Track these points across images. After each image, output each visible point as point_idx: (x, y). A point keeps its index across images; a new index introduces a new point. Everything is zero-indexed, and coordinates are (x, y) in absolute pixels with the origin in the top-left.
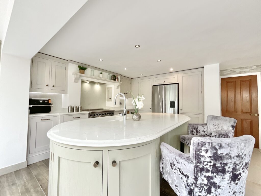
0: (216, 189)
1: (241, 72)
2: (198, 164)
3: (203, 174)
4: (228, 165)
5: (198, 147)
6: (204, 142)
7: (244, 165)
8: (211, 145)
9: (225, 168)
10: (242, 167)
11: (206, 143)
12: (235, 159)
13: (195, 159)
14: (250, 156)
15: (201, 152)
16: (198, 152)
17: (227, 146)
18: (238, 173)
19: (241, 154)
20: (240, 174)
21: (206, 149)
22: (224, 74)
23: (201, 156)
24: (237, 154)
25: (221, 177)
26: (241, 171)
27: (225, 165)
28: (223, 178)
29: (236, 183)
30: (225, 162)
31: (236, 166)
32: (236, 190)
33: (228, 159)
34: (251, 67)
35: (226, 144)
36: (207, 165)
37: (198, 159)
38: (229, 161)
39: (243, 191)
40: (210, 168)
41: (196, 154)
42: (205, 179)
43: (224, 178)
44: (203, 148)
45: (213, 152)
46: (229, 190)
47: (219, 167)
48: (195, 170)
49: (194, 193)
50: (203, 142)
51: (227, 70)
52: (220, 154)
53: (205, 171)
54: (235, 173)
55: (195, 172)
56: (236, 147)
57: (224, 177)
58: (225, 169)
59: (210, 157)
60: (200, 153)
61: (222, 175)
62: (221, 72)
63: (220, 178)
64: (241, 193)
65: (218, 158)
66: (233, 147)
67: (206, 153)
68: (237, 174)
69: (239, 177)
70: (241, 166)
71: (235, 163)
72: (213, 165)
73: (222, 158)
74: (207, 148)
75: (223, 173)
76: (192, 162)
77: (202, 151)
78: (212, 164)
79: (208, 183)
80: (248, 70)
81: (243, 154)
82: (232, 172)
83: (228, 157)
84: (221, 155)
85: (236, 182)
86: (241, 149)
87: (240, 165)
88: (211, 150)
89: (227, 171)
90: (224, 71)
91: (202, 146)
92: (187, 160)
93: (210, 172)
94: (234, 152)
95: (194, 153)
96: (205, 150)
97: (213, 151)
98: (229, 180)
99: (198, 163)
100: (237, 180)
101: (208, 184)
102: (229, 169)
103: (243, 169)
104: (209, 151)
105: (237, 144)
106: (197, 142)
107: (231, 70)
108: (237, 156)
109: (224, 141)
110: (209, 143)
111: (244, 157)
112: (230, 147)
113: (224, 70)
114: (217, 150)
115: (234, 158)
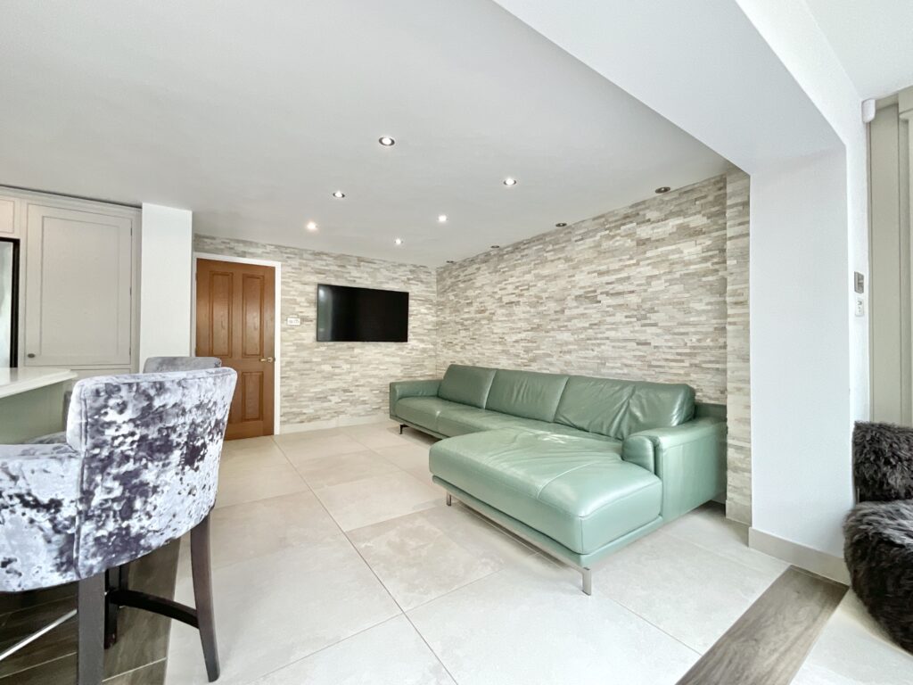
0: (147, 497)
1: (245, 252)
2: (97, 451)
3: (109, 474)
4: (178, 429)
5: (94, 401)
6: (115, 384)
7: (213, 424)
8: (135, 388)
9: (171, 438)
10: (209, 430)
11: (122, 386)
12: (194, 413)
13: (84, 439)
14: (225, 406)
15: (106, 413)
16: (96, 417)
17: (176, 386)
18: (199, 444)
19: (206, 401)
20: (204, 445)
21: (120, 401)
22: (207, 247)
23: (106, 426)
24: (198, 403)
25: (161, 463)
26: (207, 439)
27: (170, 431)
28: (164, 465)
29: (195, 466)
30: (171, 425)
31: (195, 429)
32: (195, 484)
33: (178, 416)
34: (264, 246)
35: (173, 381)
36: (121, 444)
37: (93, 438)
38: (181, 420)
39: (211, 482)
40: (132, 450)
41: (87, 424)
42: (116, 484)
43: (169, 464)
44: (112, 402)
45: (140, 406)
46: (180, 488)
47: (156, 440)
48: (85, 471)
49: (78, 543)
50: (112, 385)
51: (214, 238)
52: (160, 407)
53: (115, 463)
54: (194, 446)
55: (85, 479)
56: (197, 386)
57: (167, 461)
58: (172, 441)
59: (131, 420)
60: (102, 418)
61: (164, 457)
62: (198, 240)
63: (157, 466)
64: (207, 487)
65: (153, 419)
66: (189, 386)
67: (121, 412)
68: (198, 447)
69: (202, 453)
70: (207, 428)
71: (193, 423)
72: (139, 441)
73: (164, 417)
74: (125, 399)
75: (165, 453)
76: (74, 455)
77: (108, 410)
78: (136, 438)
79: (124, 490)
80: (259, 251)
81: (210, 401)
82: (186, 443)
83: (177, 411)
84: (161, 409)
85: (196, 464)
86: (206, 391)
87: (205, 426)
88: (135, 402)
89: (175, 444)
90: (206, 240)
91: (109, 397)
92: (55, 455)
93: (132, 460)
94: (191, 398)
95: (81, 425)
96: (118, 405)
97: (141, 402)
98: (178, 465)
99: (95, 446)
100: (199, 461)
101: (123, 493)
102: (179, 440)
103: (210, 433)
104: (130, 406)
105: (197, 380)
106: (94, 387)
107: (224, 243)
108: (198, 407)
109: (170, 377)
110: (130, 385)
111: (213, 408)
112: (183, 387)
113: (207, 238)
114: (150, 399)
115: (190, 411)
